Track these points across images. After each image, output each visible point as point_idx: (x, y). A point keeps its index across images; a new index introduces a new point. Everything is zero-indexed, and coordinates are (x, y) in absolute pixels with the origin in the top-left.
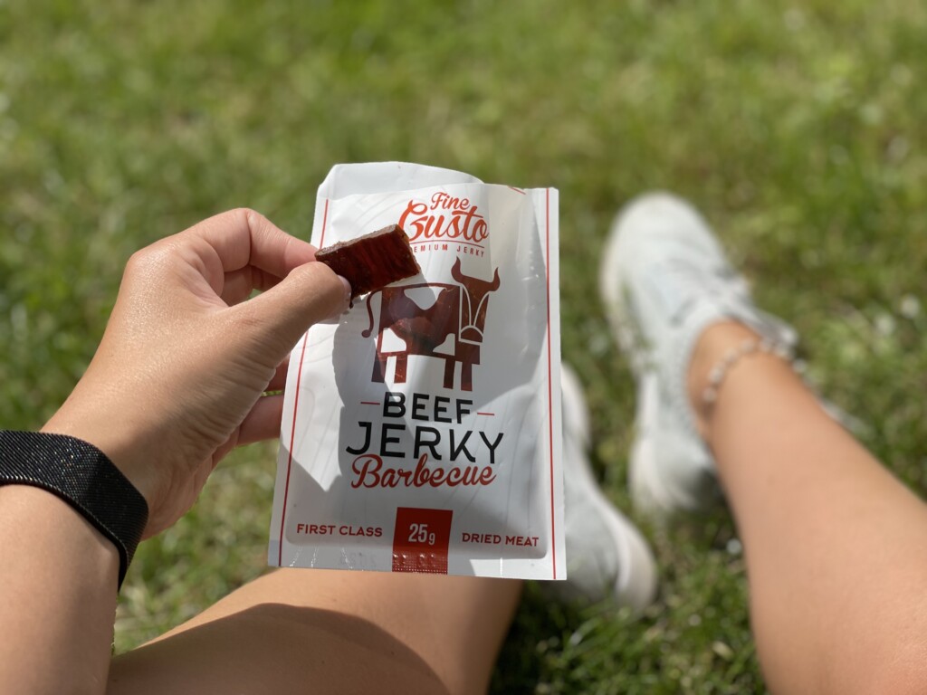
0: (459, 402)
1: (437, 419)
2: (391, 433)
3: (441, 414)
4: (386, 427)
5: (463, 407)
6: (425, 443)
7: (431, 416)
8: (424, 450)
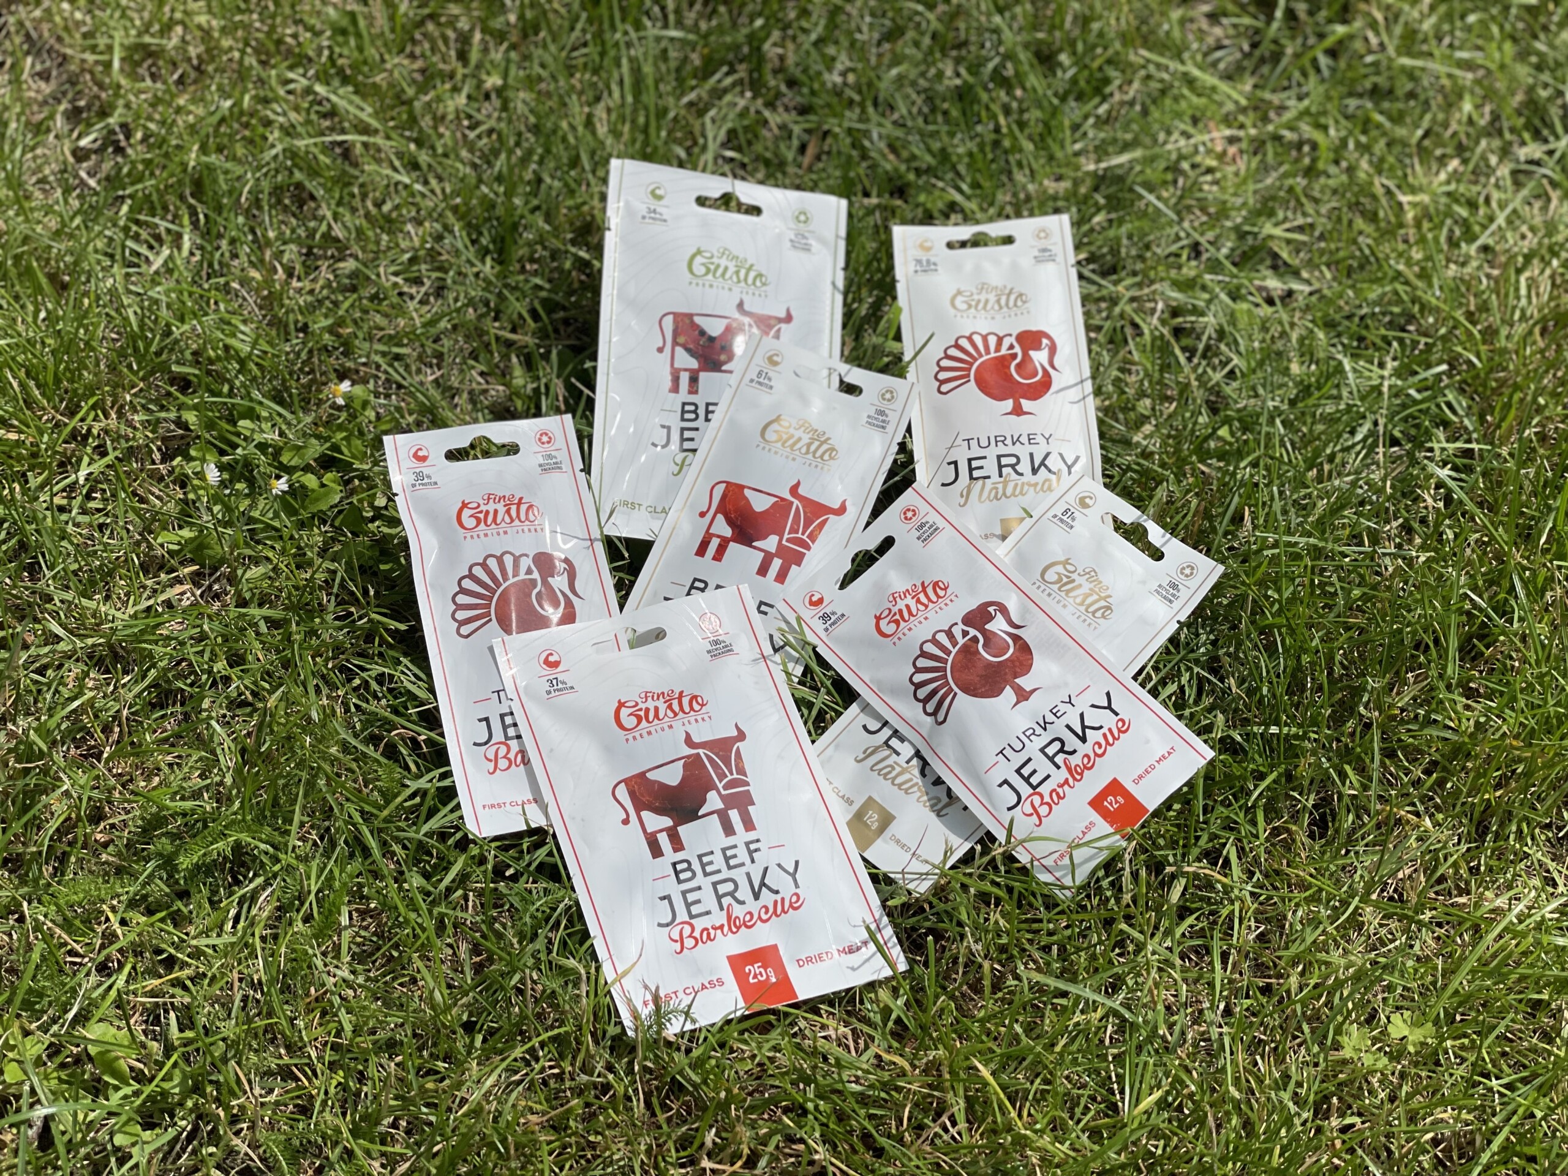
0: (747, 844)
1: (730, 867)
2: (691, 897)
3: (732, 862)
4: (684, 893)
5: (753, 847)
6: (725, 895)
7: (724, 868)
8: (726, 901)
